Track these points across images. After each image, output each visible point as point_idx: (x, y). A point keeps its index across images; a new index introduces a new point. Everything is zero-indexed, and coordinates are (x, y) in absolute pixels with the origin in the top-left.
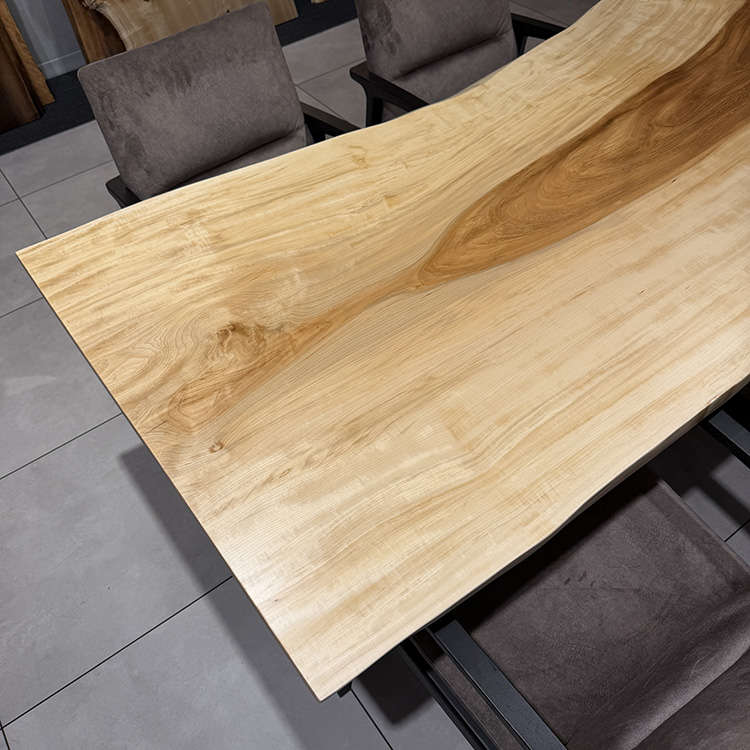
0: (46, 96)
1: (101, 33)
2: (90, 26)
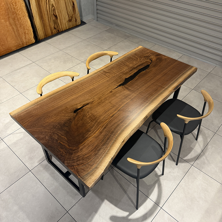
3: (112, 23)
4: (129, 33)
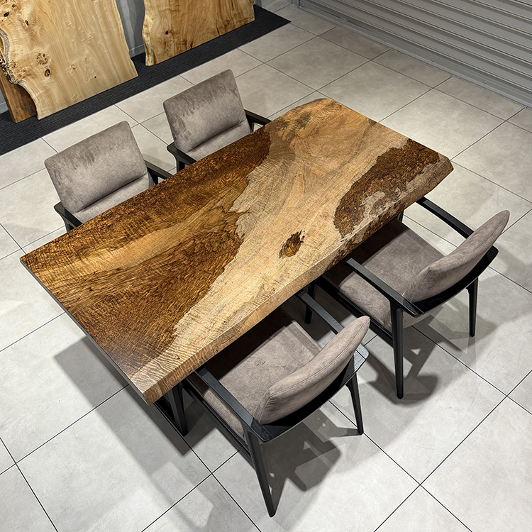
3: (337, 15)
4: (382, 42)
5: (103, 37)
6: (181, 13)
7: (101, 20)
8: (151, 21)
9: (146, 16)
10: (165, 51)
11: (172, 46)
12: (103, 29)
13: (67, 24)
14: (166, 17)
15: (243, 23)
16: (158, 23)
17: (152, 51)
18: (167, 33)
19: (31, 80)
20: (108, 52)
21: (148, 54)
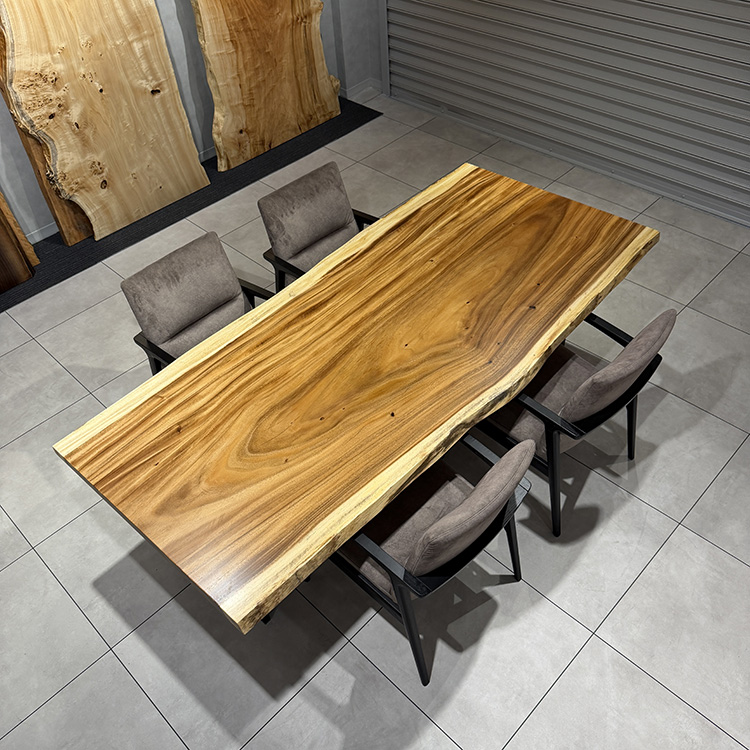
0: (35, 260)
1: (72, 213)
2: (63, 209)
4: (491, 132)
5: (167, 139)
6: (256, 108)
7: (163, 119)
8: (223, 119)
9: (216, 113)
10: (241, 153)
11: (248, 148)
12: (167, 129)
13: (125, 125)
14: (239, 114)
15: (328, 117)
16: (230, 120)
17: (225, 153)
18: (241, 132)
19: (85, 193)
20: (175, 157)
21: (221, 157)
